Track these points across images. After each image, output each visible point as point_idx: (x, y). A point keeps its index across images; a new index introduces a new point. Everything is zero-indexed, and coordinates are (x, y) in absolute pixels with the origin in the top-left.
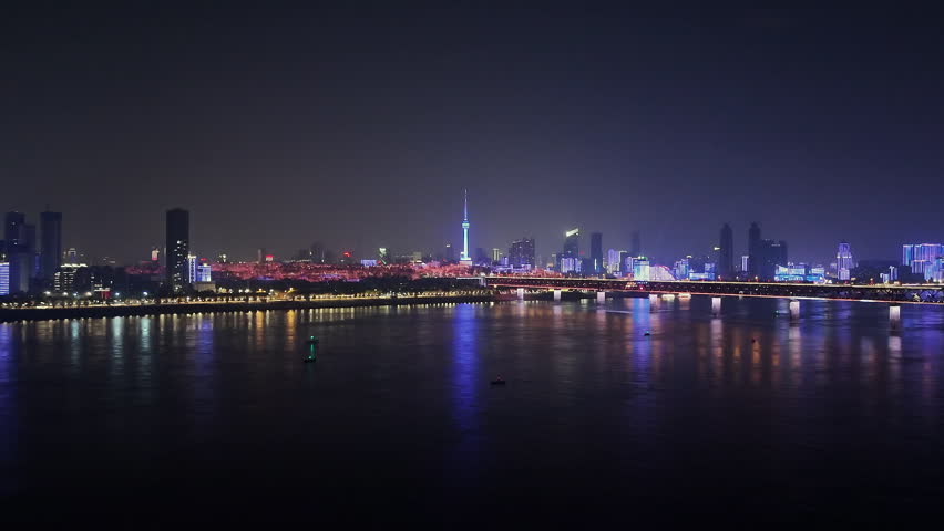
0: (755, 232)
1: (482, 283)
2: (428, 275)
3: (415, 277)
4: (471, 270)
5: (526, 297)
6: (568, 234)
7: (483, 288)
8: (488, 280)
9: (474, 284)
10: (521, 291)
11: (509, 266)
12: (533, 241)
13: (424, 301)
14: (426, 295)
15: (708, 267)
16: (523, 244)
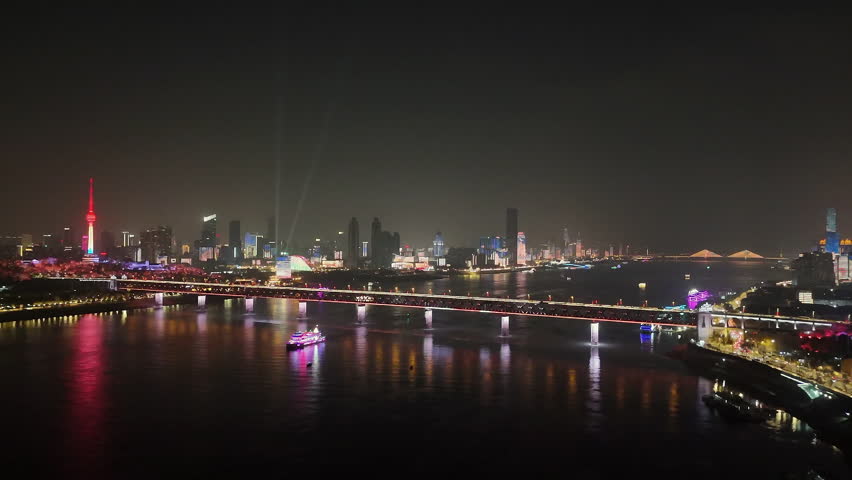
0: (376, 225)
1: (112, 287)
2: (40, 276)
3: (23, 277)
4: (97, 269)
5: (166, 301)
6: (206, 219)
7: (113, 293)
8: (119, 284)
9: (102, 289)
10: (160, 296)
11: (143, 262)
12: (169, 231)
13: (35, 314)
14: (38, 306)
15: (337, 255)
16: (159, 233)
